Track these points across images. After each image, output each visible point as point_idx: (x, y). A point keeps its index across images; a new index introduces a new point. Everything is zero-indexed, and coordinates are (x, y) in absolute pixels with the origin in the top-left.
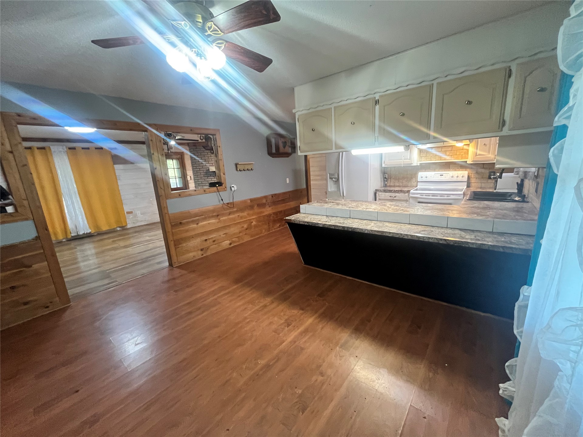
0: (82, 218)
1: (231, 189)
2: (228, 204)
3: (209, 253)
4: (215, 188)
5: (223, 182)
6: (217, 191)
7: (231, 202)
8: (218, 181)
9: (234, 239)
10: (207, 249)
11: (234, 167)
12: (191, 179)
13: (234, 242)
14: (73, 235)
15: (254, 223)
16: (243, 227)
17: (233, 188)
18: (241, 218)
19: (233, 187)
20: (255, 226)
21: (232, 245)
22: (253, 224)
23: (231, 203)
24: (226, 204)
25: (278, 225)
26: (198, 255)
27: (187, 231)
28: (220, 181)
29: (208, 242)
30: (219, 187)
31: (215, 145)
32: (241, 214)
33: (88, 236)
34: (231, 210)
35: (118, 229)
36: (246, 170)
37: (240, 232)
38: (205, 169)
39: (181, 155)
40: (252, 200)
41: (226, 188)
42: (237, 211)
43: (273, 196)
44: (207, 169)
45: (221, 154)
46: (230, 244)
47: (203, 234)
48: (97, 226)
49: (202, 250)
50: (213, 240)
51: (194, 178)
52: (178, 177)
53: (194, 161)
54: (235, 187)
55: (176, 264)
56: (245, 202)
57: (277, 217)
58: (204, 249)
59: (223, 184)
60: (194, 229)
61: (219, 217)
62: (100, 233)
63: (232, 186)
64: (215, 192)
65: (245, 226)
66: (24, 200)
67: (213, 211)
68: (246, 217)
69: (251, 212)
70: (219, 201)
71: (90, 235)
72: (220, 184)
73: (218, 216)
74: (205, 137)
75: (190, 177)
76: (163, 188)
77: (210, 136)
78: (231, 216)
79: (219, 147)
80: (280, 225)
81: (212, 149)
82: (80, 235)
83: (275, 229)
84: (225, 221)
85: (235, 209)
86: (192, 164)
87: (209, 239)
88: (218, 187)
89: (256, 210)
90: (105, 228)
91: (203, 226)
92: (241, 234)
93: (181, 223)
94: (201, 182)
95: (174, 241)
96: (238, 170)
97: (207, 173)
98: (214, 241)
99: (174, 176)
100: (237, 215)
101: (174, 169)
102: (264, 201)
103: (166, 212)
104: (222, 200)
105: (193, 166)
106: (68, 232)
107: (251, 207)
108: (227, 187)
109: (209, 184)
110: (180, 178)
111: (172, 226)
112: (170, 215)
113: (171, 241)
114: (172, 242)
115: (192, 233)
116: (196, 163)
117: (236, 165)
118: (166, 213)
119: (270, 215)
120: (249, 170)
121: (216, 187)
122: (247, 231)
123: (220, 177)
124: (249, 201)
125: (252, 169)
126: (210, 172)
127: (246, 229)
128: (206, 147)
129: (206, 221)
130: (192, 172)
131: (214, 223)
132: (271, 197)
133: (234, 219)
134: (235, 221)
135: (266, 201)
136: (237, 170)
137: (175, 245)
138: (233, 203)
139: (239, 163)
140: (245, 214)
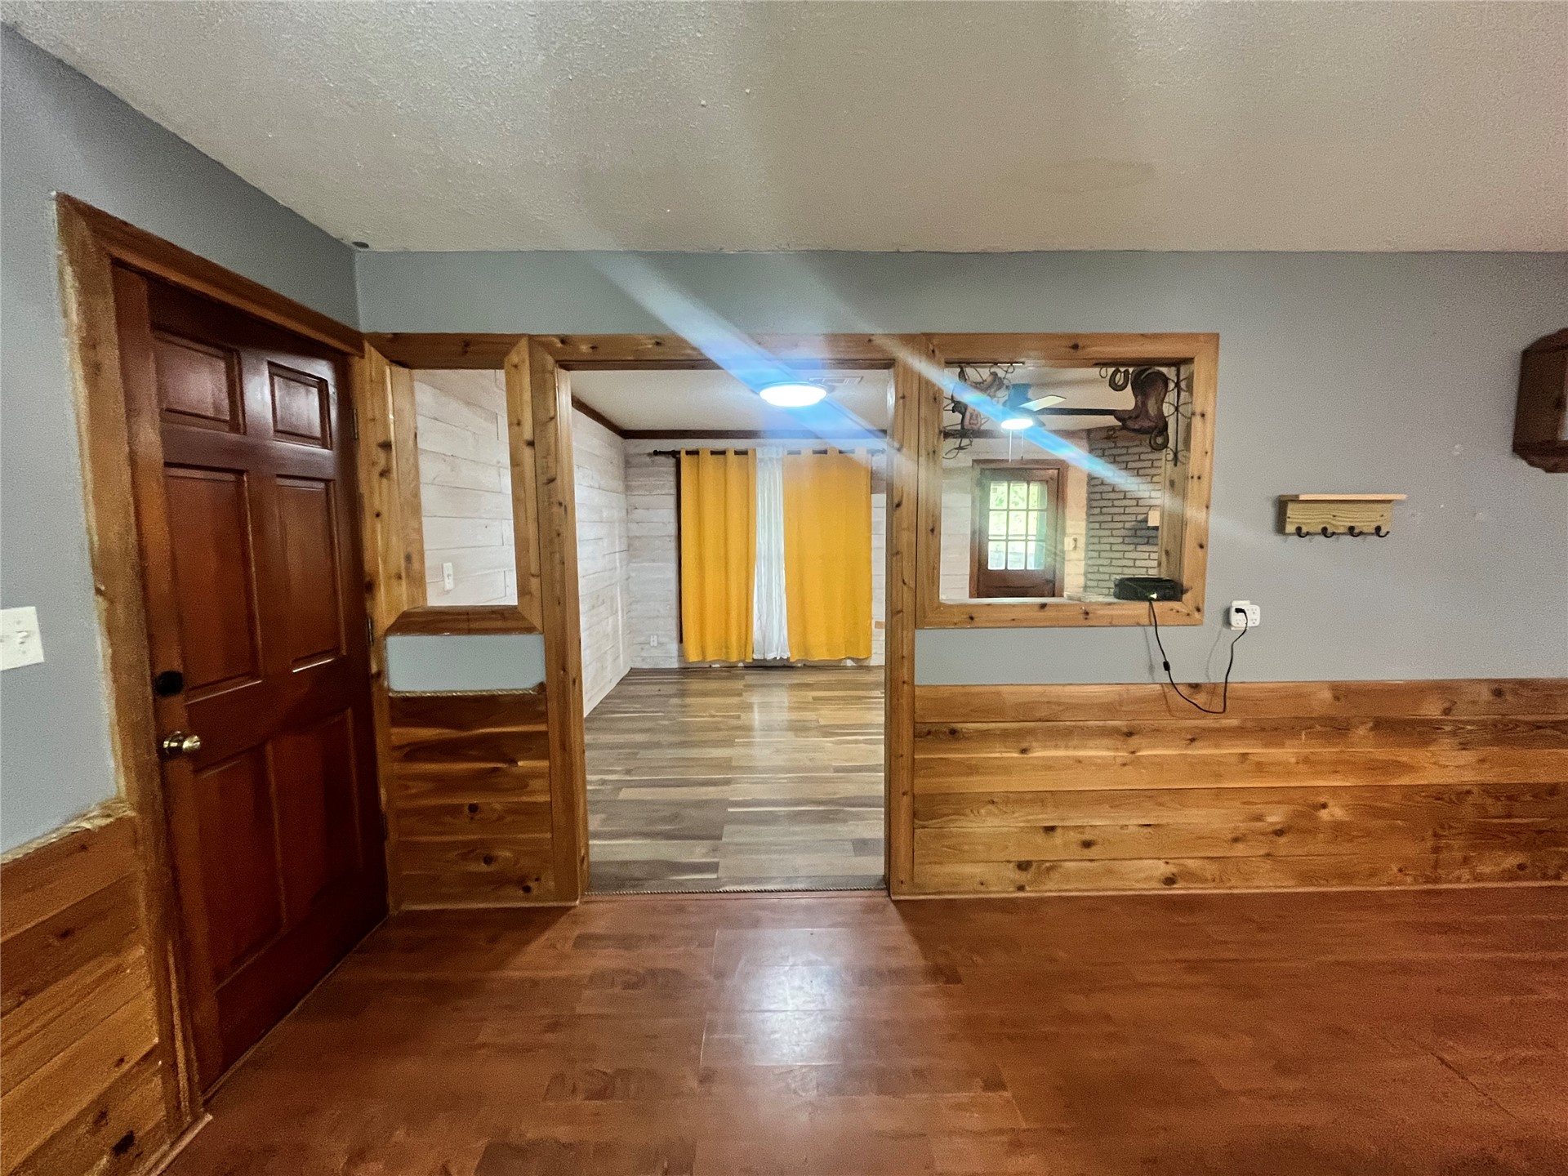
0: (780, 622)
1: (1227, 622)
2: (1195, 687)
3: (1051, 888)
4: (1139, 608)
5: (1190, 584)
6: (1147, 622)
7: (1215, 685)
8: (1164, 576)
9: (1191, 863)
10: (1049, 869)
11: (1269, 514)
12: (1075, 548)
13: (1191, 876)
14: (755, 657)
15: (1336, 812)
16: (1259, 818)
17: (1237, 620)
18: (1260, 768)
19: (1239, 610)
20: (1339, 830)
21: (1178, 890)
22: (1324, 814)
23: (1212, 689)
24: (1185, 691)
25: (1511, 861)
26: (999, 882)
27: (972, 769)
28: (1176, 577)
29: (1058, 839)
30: (1161, 603)
31: (1180, 409)
32: (1258, 751)
33: (784, 666)
34: (1209, 722)
35: (849, 663)
36: (1341, 530)
37: (1236, 840)
38: (1133, 518)
39: (1059, 469)
40: (1342, 692)
41: (1198, 610)
42: (1239, 732)
43: (1499, 689)
44: (1140, 517)
45: (1208, 447)
46: (1170, 881)
47: (1040, 799)
48: (805, 648)
49: (1023, 866)
50: (1087, 837)
51: (1087, 544)
52: (1034, 538)
53: (1096, 489)
54: (1255, 615)
55: (904, 888)
56: (1296, 694)
57: (1509, 816)
58: (1035, 864)
59: (1187, 591)
60: (1005, 769)
61: (1134, 741)
62: (808, 664)
63: (1237, 604)
64: (1138, 624)
65: (1275, 817)
66: (533, 576)
67: (1110, 708)
68: (1289, 774)
69: (1328, 752)
70: (1151, 668)
71: (787, 664)
72: (1171, 589)
73: (1130, 734)
74: (1137, 375)
75: (1075, 540)
76: (912, 584)
77: (1164, 370)
78: (1202, 750)
79: (1197, 422)
80: (1521, 867)
81: (1163, 429)
82: (769, 661)
83: (1478, 878)
84: (1159, 764)
85: (1234, 722)
86: (1090, 500)
87: (1063, 827)
88: (1155, 604)
89: (1364, 745)
90: (820, 655)
91: (1048, 766)
92: (1240, 850)
93: (953, 732)
94: (1109, 561)
95: (914, 796)
96: (1290, 528)
97: (1136, 530)
98: (1087, 844)
99: (1024, 533)
100: (1230, 750)
101: (1028, 510)
102: (1432, 709)
103: (906, 678)
104: (1167, 666)
105: (1090, 507)
106: (749, 649)
107: (1336, 728)
108: (1206, 608)
109: (1116, 585)
110: (1041, 541)
111: (917, 735)
112: (917, 692)
113: (904, 794)
114: (906, 800)
115: (996, 785)
116: (1105, 496)
117: (1282, 505)
118: (904, 682)
119: (1460, 795)
120: (1361, 533)
121: (1147, 604)
122: (1283, 840)
123: (1173, 555)
124: (1327, 695)
125: (1378, 529)
126: (1149, 528)
127: (1279, 833)
128: (1130, 418)
129: (1067, 747)
130: (1083, 524)
131: (1102, 766)
132: (1485, 694)
133: (1214, 769)
134: (1218, 776)
135: (1447, 711)
136: (1280, 527)
137: (915, 815)
138: (1222, 691)
139: (1302, 497)
140: (1287, 753)
